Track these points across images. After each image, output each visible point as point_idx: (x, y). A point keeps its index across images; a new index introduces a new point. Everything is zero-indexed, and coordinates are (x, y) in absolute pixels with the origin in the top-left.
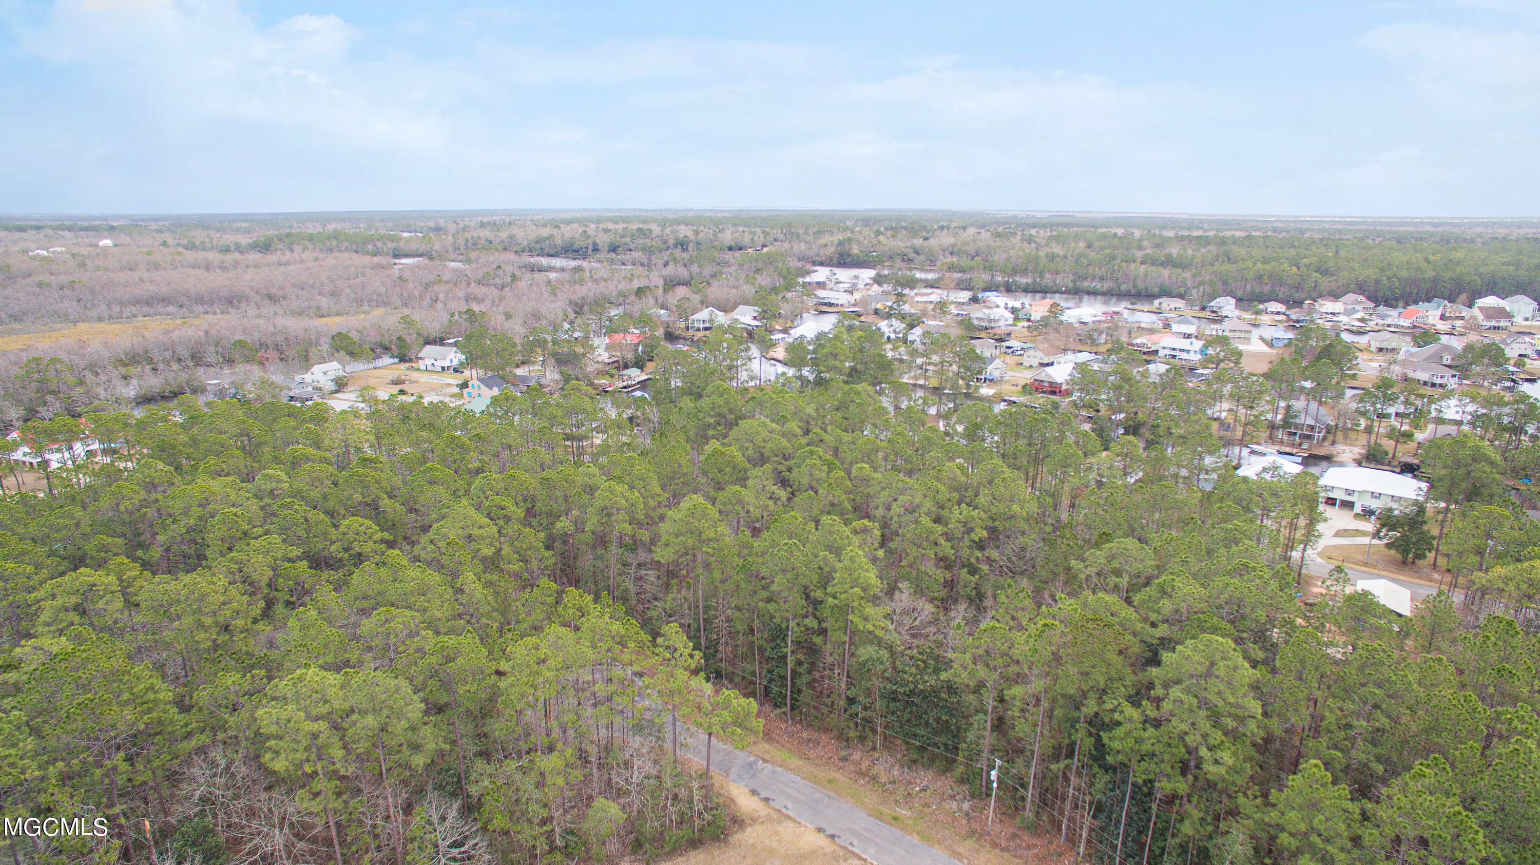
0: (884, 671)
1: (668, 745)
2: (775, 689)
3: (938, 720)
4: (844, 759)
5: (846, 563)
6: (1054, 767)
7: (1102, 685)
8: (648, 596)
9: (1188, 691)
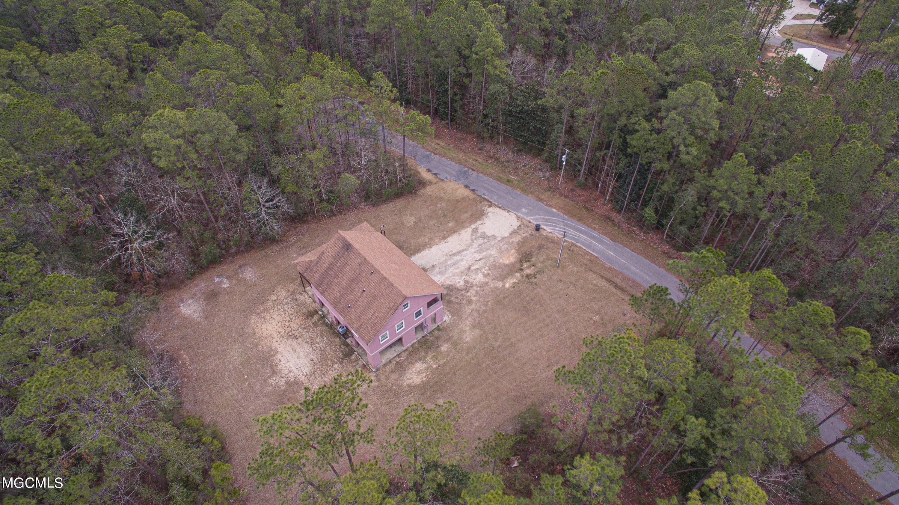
0: (505, 99)
1: (381, 143)
2: (441, 110)
3: (535, 127)
4: (480, 149)
5: (484, 32)
6: (598, 154)
7: (631, 108)
8: (364, 55)
9: (679, 114)
